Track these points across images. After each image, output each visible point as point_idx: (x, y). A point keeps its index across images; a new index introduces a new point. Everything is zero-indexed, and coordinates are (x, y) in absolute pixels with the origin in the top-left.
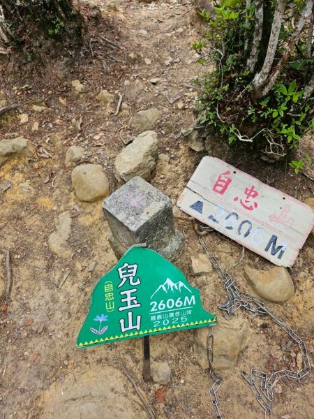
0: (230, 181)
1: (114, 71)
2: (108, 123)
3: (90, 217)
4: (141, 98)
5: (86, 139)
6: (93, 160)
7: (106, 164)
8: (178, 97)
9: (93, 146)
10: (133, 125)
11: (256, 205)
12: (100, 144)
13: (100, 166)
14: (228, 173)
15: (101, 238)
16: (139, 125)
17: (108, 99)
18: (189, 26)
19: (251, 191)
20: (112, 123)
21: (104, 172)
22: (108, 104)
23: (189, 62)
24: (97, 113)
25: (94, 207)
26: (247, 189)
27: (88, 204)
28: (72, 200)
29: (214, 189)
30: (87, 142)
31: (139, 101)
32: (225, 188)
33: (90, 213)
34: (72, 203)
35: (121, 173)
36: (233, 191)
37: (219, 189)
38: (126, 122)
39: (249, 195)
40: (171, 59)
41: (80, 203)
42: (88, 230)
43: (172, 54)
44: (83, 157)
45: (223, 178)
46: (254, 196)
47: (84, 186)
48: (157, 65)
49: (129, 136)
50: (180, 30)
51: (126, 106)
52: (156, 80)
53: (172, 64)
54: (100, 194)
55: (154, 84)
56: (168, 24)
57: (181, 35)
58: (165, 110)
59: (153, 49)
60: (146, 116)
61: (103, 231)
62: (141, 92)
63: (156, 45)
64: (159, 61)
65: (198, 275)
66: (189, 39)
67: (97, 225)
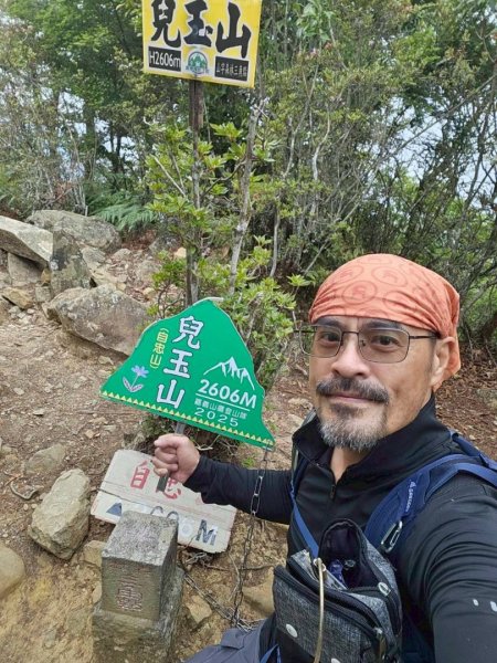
0: (148, 472)
8: (82, 426)
10: (29, 472)
11: (179, 491)
14: (144, 463)
15: (34, 651)
16: (41, 469)
18: (60, 348)
21: (8, 546)
23: (76, 386)
29: (132, 485)
31: (28, 439)
32: (144, 481)
35: (52, 534)
37: (138, 483)
38: (17, 470)
40: (51, 386)
42: (2, 651)
43: (50, 380)
45: (140, 470)
48: (33, 394)
49: (27, 487)
50: (50, 353)
51: (9, 449)
52: (41, 412)
53: (54, 390)
54: (12, 581)
55: (41, 416)
56: (30, 347)
57: (53, 359)
58: (70, 443)
59: (23, 376)
60: (50, 456)
61: (32, 639)
62: (25, 428)
63: (25, 372)
64: (34, 389)
65: (200, 625)
66: (67, 362)
67: (16, 635)
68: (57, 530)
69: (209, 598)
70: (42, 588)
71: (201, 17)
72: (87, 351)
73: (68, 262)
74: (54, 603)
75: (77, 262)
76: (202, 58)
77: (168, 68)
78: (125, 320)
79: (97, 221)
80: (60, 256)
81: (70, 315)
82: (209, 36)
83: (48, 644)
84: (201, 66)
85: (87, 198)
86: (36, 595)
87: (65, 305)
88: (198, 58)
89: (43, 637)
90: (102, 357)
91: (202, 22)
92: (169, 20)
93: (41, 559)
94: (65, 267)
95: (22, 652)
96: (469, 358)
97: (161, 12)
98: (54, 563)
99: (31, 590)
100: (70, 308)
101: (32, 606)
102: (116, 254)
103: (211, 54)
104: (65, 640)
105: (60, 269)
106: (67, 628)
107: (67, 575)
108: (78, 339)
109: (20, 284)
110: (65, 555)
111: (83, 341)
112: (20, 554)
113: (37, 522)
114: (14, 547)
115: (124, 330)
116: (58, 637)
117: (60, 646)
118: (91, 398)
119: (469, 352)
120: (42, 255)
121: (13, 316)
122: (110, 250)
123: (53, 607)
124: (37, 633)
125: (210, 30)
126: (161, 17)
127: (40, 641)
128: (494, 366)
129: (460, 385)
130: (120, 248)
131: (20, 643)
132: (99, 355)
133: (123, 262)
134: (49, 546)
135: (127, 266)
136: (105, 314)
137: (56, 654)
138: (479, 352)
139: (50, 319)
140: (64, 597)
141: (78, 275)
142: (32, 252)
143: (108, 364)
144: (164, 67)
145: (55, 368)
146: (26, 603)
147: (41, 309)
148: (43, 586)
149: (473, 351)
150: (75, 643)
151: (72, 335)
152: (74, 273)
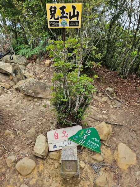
0: (57, 134)
1: (6, 123)
2: (16, 141)
3: (34, 179)
4: (24, 127)
5: (11, 152)
6: (21, 157)
7: (28, 155)
8: (37, 121)
9: (16, 152)
10: (27, 137)
11: (67, 134)
12: (19, 150)
13: (26, 157)
14: (55, 132)
15: (45, 183)
16: (30, 135)
17: (10, 133)
18: (23, 99)
19: (64, 132)
20: (17, 140)
21: (29, 158)
22: (11, 135)
23: (31, 109)
24: (8, 140)
25: (33, 174)
26: (63, 133)
27: (29, 175)
28: (21, 178)
29: (55, 139)
30: (13, 152)
31: (24, 128)
32: (58, 136)
33: (33, 178)
34: (22, 180)
36: (60, 136)
37: (56, 138)
38: (24, 137)
39: (64, 133)
40: (24, 111)
41: (25, 177)
42: (37, 184)
43: (23, 109)
44: (17, 158)
45: (55, 134)
46: (65, 133)
47: (26, 168)
48: (20, 114)
49: (28, 141)
50: (20, 101)
51: (20, 132)
52: (24, 119)
53: (25, 112)
54: (34, 167)
55: (25, 120)
56: (14, 101)
57: (22, 103)
58: (35, 126)
59: (15, 110)
60: (32, 132)
61: (43, 180)
62: (22, 125)
63: (16, 108)
64: (20, 113)
65: (84, 168)
66: (26, 103)
67: (39, 180)
68: (42, 152)
69: (84, 161)
70: (41, 167)
71: (64, 11)
72: (30, 98)
73: (18, 73)
74: (46, 170)
75: (20, 72)
76: (65, 22)
77: (56, 26)
78: (39, 88)
79: (20, 56)
80: (15, 72)
81: (24, 89)
82: (67, 16)
83: (48, 181)
84: (65, 24)
85: (13, 48)
86: (40, 169)
87: (21, 87)
88: (64, 22)
89: (46, 179)
90: (35, 99)
91: (65, 12)
92: (55, 13)
93: (39, 160)
94: (17, 74)
95: (41, 184)
96: (132, 78)
97: (52, 11)
98: (42, 160)
99: (39, 168)
100: (23, 87)
101: (40, 172)
102: (28, 65)
103: (68, 20)
104: (51, 179)
105: (16, 75)
106: (51, 176)
107: (46, 162)
108: (27, 96)
109: (4, 81)
110: (45, 158)
111: (29, 96)
112: (33, 160)
113: (36, 151)
114: (31, 158)
115: (39, 91)
116: (49, 178)
117: (51, 180)
118: (36, 112)
119: (132, 76)
120: (9, 71)
121: (6, 91)
122: (26, 65)
123: (46, 171)
124: (44, 178)
125: (67, 14)
126: (52, 12)
127: (45, 180)
128: (139, 79)
129: (132, 86)
130: (28, 63)
131: (40, 182)
132: (34, 99)
133: (31, 68)
134: (41, 157)
135: (32, 69)
136: (33, 87)
137: (50, 183)
138: (135, 76)
139: (16, 90)
140: (48, 168)
141: (21, 76)
142: (5, 71)
143: (37, 101)
144: (54, 26)
145: (23, 105)
146: (38, 171)
147: (13, 88)
148: (41, 166)
149: (133, 76)
150: (54, 179)
151: (25, 95)
152: (20, 76)
